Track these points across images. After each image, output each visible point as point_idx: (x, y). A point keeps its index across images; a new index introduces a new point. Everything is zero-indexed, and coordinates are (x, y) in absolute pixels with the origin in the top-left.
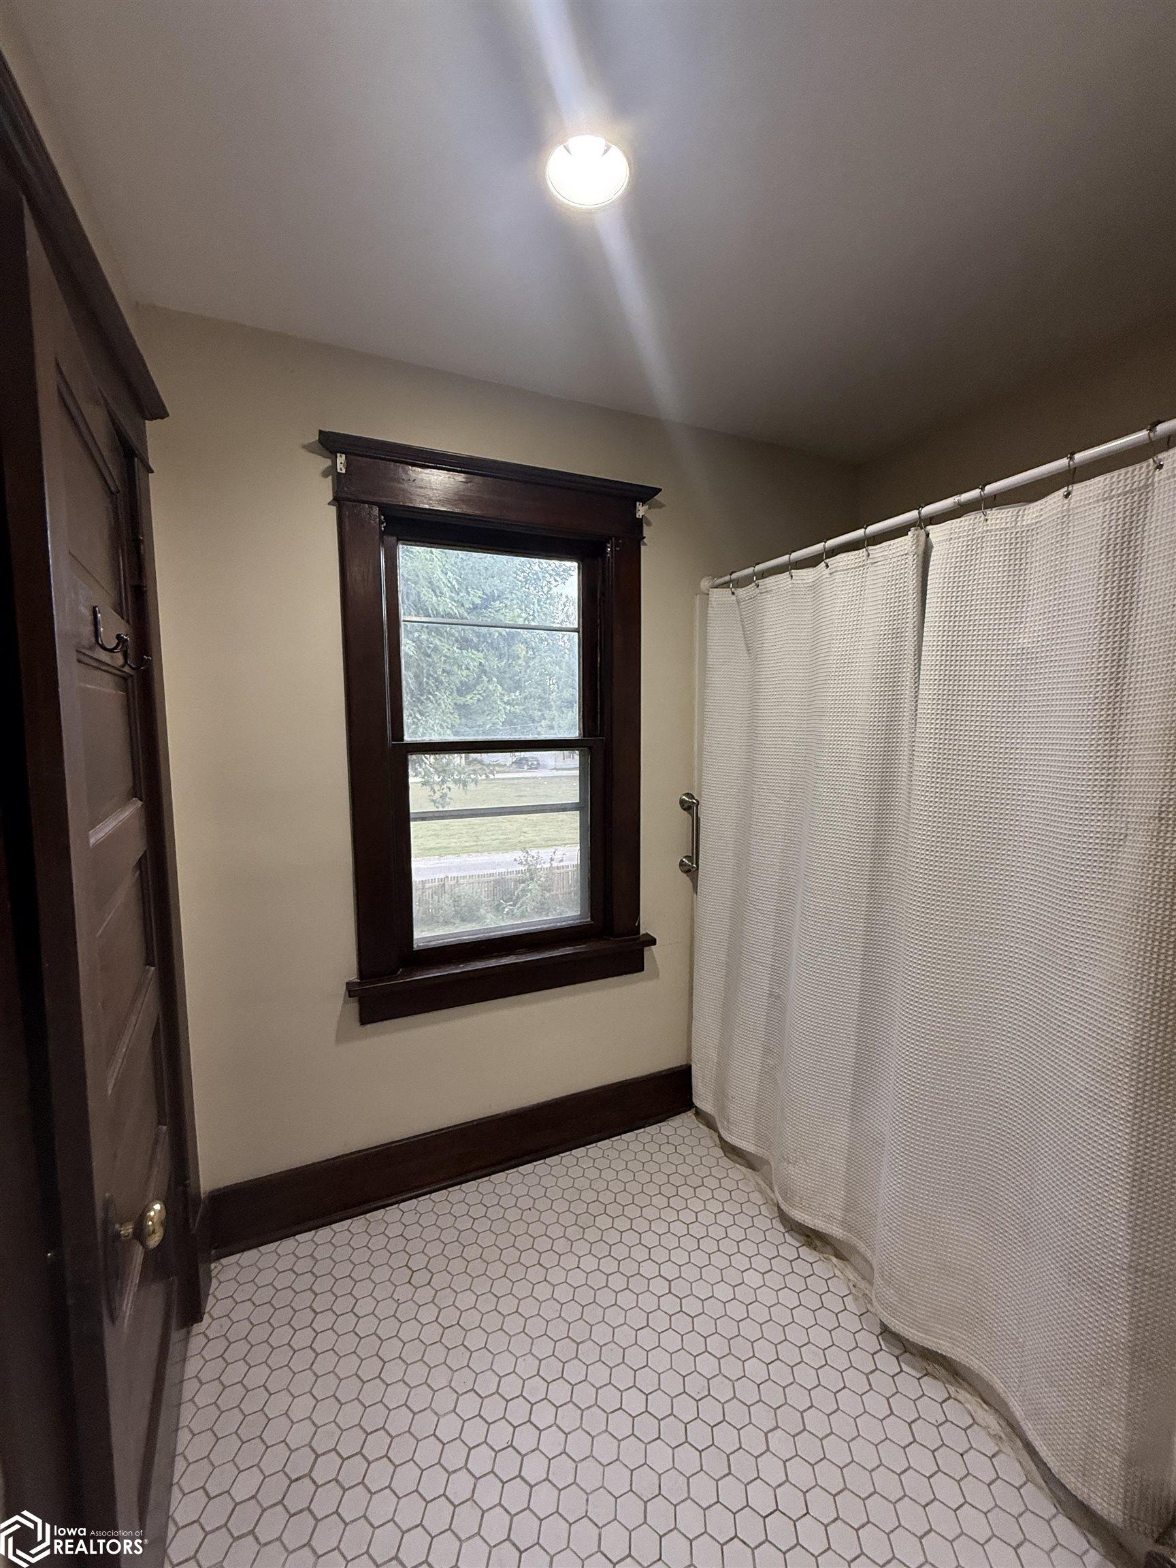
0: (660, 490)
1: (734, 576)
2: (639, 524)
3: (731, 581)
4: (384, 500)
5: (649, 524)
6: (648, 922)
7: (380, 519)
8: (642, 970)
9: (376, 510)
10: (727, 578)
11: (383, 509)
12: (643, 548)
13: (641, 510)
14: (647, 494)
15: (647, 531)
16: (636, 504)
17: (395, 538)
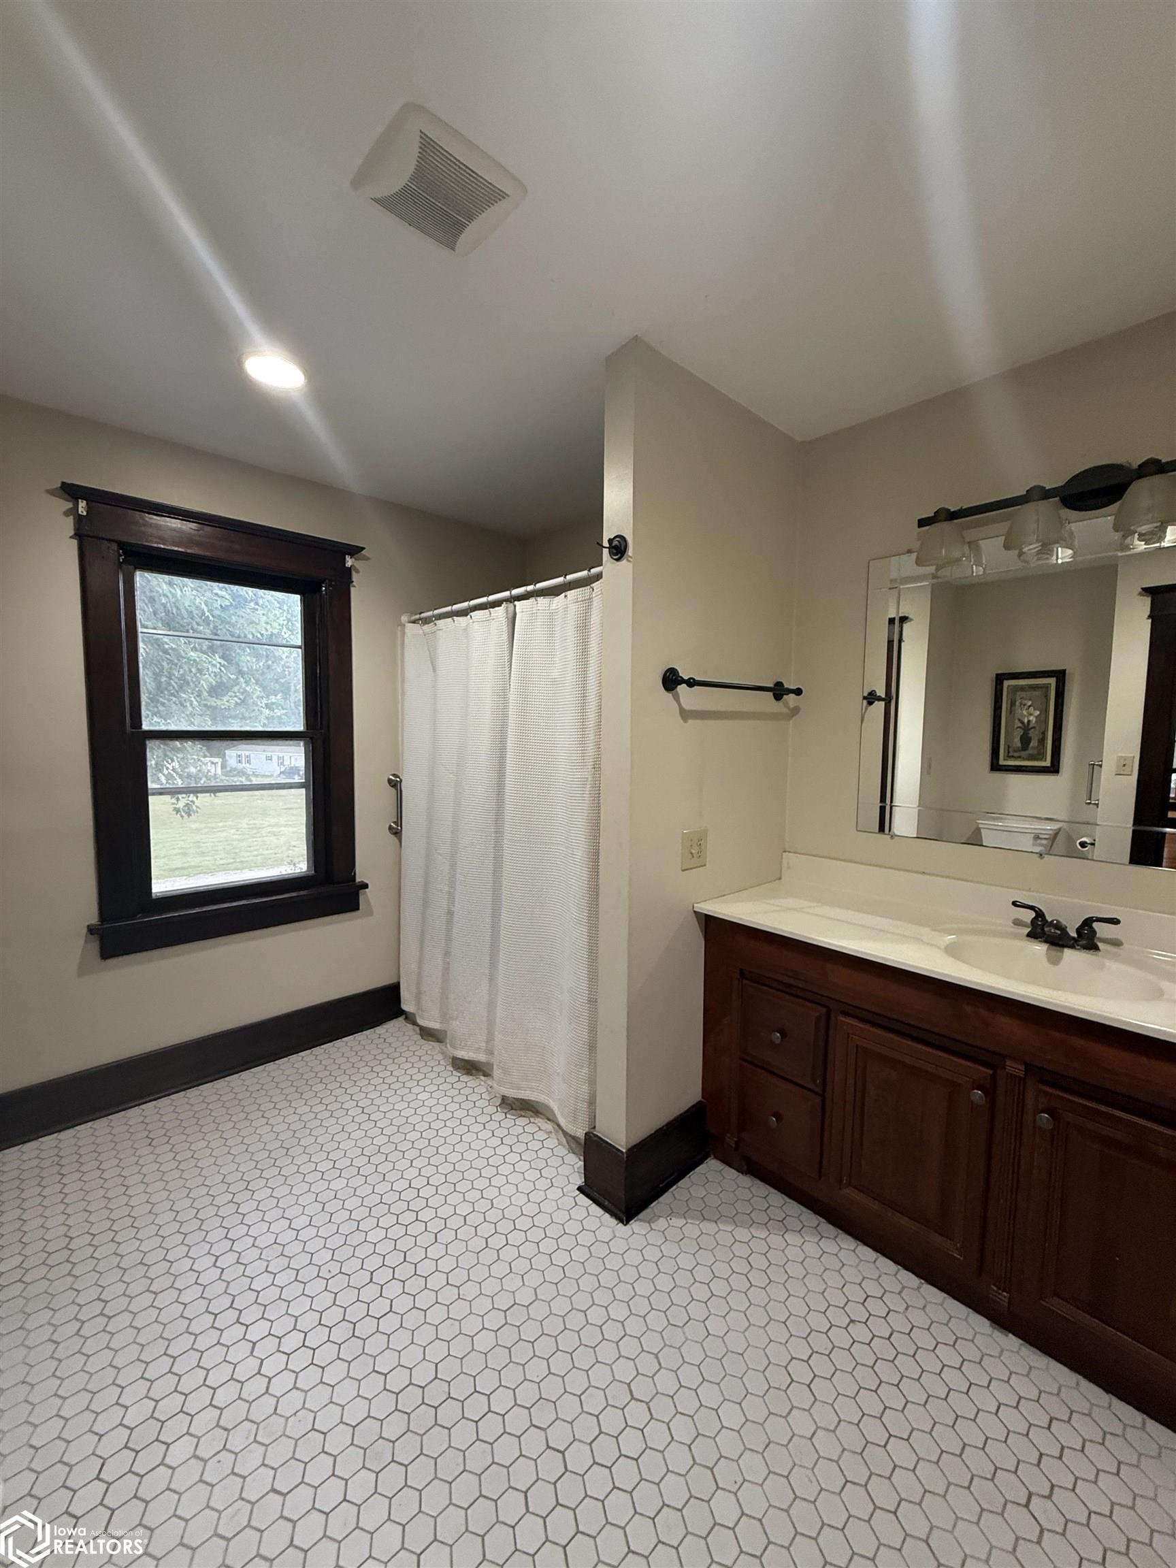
0: (364, 548)
1: (423, 615)
2: (349, 571)
3: (420, 619)
4: (124, 538)
5: (357, 572)
6: (362, 872)
7: (119, 553)
8: (358, 909)
9: (115, 546)
10: (417, 617)
11: (121, 545)
12: (352, 589)
13: (349, 562)
14: (355, 551)
15: (355, 577)
16: (345, 559)
17: (132, 567)
